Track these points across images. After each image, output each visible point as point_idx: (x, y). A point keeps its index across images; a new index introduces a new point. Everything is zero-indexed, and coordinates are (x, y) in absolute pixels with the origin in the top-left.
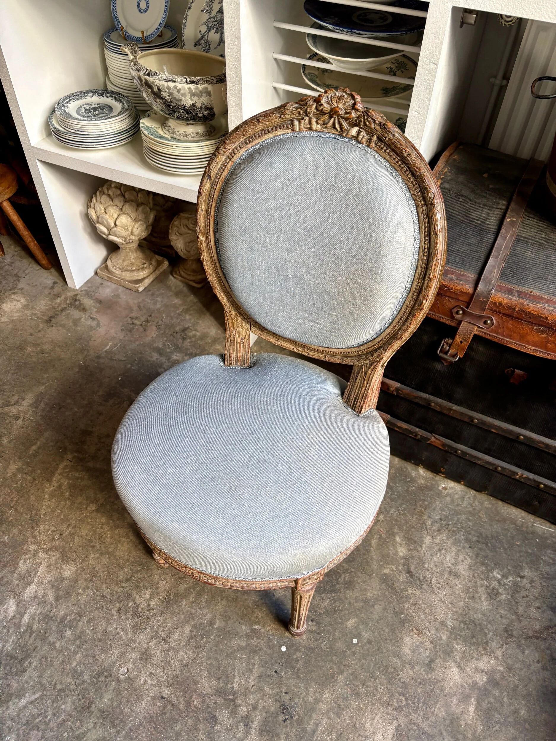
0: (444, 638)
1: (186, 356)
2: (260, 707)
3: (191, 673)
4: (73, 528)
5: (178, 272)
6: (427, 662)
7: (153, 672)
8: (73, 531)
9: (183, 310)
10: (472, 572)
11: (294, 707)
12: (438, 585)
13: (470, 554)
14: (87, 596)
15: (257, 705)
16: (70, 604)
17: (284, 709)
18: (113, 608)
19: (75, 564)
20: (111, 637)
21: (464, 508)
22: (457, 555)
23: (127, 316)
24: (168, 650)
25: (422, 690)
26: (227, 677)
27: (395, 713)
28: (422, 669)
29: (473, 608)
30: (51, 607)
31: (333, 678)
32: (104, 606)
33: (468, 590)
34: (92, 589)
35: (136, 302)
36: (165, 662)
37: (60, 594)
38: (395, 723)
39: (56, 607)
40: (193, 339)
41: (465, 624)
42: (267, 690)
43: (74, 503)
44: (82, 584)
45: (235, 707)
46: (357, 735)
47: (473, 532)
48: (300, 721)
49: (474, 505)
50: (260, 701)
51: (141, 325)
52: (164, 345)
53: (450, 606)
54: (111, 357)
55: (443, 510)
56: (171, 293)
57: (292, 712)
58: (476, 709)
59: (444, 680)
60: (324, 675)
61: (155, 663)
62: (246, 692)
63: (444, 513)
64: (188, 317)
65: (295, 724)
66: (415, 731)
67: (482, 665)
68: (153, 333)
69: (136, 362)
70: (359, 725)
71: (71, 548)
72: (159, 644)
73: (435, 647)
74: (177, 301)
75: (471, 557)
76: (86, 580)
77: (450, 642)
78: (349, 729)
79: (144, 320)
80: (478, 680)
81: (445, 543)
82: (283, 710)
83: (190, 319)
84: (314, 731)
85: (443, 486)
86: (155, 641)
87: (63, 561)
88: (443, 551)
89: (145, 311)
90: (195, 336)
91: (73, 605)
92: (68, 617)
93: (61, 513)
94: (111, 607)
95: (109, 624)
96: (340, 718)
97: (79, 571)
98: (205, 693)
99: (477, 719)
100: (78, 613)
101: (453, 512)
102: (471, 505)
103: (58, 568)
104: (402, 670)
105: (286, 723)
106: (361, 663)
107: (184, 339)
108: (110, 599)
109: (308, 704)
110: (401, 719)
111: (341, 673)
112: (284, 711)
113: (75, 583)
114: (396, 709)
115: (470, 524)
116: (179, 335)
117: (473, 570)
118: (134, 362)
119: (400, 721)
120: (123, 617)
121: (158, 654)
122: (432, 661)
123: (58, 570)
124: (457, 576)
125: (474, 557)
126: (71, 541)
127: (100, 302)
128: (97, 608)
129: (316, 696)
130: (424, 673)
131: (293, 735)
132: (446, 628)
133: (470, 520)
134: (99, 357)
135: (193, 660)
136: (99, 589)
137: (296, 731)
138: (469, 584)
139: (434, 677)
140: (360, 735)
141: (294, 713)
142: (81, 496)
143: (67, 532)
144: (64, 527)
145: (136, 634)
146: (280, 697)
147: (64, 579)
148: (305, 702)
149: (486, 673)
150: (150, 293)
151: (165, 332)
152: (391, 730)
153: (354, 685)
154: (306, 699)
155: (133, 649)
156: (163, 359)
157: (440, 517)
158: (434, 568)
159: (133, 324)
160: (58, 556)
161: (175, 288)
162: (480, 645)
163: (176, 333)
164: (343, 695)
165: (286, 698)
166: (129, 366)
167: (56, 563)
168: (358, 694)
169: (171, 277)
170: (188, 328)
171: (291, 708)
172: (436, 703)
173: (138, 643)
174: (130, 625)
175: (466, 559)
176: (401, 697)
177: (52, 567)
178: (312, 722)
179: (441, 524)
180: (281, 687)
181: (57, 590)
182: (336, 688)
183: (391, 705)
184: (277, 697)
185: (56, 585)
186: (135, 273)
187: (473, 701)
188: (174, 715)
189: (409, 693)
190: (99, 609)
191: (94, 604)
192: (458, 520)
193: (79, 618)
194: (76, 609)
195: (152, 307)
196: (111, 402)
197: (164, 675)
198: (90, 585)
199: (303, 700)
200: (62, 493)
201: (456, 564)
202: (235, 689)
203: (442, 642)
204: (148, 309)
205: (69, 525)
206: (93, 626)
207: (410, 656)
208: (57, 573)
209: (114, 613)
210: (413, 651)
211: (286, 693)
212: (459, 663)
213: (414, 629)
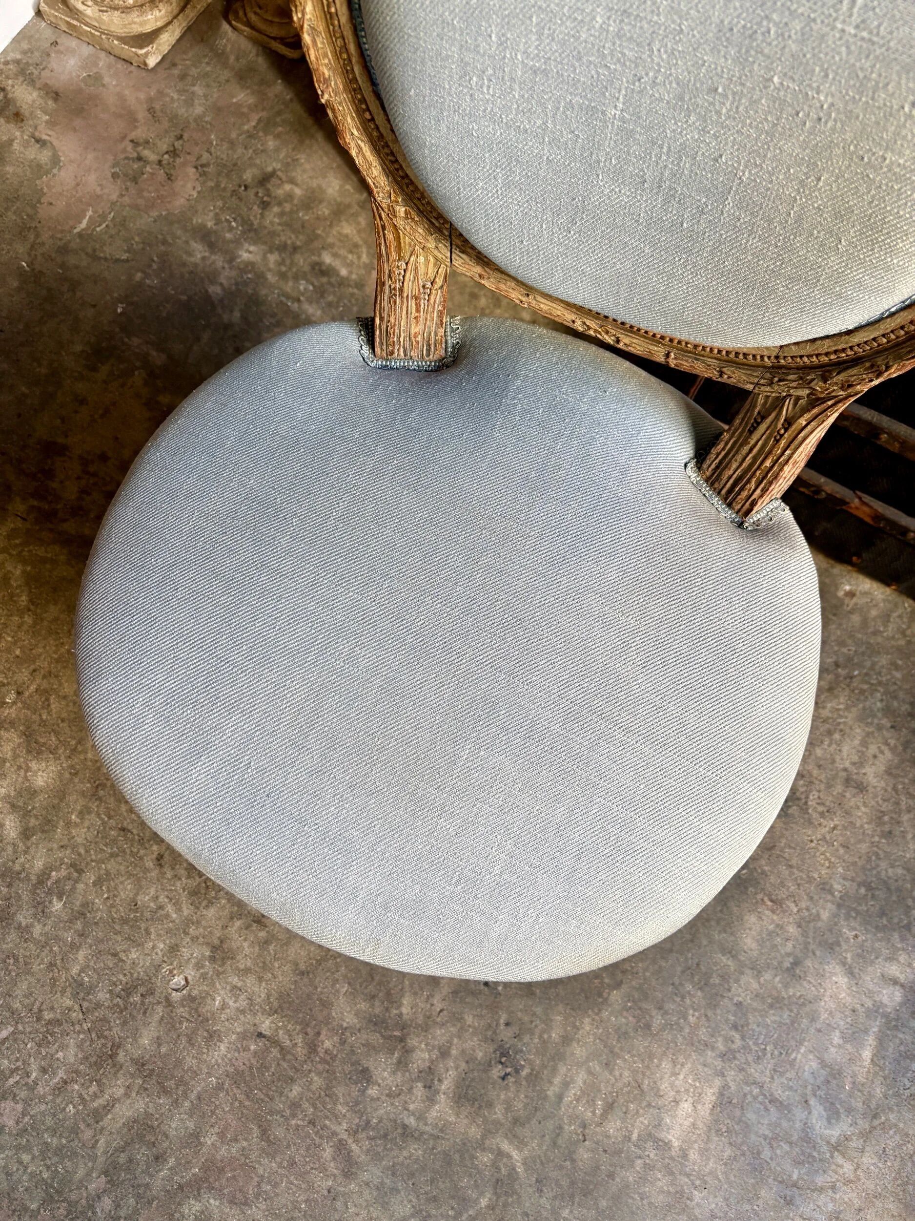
0: (825, 915)
1: (271, 252)
2: (454, 1052)
3: (316, 988)
4: (44, 677)
5: (241, 13)
6: (787, 964)
7: (239, 984)
8: (45, 685)
9: (260, 121)
10: (892, 781)
11: (522, 1051)
12: (821, 809)
13: (892, 742)
14: (89, 828)
15: (449, 1048)
16: (55, 846)
17: (503, 1055)
18: (146, 855)
19: (56, 759)
20: (148, 915)
21: (888, 639)
22: (864, 743)
23: (123, 138)
24: (267, 942)
25: (773, 1018)
26: (388, 994)
27: (719, 1063)
28: (778, 979)
29: (887, 855)
30: (15, 852)
31: (600, 995)
32: (128, 851)
33: (880, 818)
34: (98, 815)
35: (142, 96)
36: (261, 965)
37: (31, 825)
38: (718, 1082)
39: (26, 852)
40: (287, 207)
41: (869, 888)
42: (469, 1019)
43: (42, 620)
44: (77, 804)
45: (407, 1051)
46: (644, 1104)
47: (901, 694)
48: (534, 1078)
49: (908, 632)
50: (455, 1040)
51: (160, 162)
52: (218, 222)
53: (842, 851)
54: (94, 250)
55: (842, 644)
56: (226, 74)
57: (518, 1061)
58: (874, 1055)
59: (818, 998)
60: (582, 990)
61: (242, 967)
62: (427, 1025)
63: (845, 650)
64: (271, 144)
65: (524, 1083)
66: (755, 1098)
67: (894, 970)
68: (190, 185)
69: (155, 266)
70: (649, 1085)
71: (43, 723)
72: (247, 928)
73: (805, 934)
74: (242, 97)
75: (893, 750)
76: (83, 794)
77: (836, 924)
78: (628, 1093)
79: (165, 148)
80: (885, 1000)
81: (841, 717)
82: (501, 1057)
83: (277, 150)
84: (560, 1097)
85: (848, 588)
86: (238, 923)
87: (29, 752)
88: (837, 736)
89: (166, 124)
90: (290, 197)
91: (62, 847)
92: (54, 873)
93: (15, 643)
94: (142, 852)
95: (141, 887)
96: (611, 1072)
97: (67, 775)
98: (345, 1025)
99: (876, 1074)
100: (73, 865)
101: (863, 648)
102: (903, 633)
103: (20, 768)
104: (737, 981)
105: (506, 1082)
106: (656, 967)
107: (265, 205)
108: (138, 835)
109: (549, 1045)
110: (731, 1074)
111: (618, 985)
112: (503, 1060)
113: (61, 800)
114: (723, 1056)
115: (898, 675)
116: (251, 193)
117: (895, 777)
118: (150, 266)
119: (728, 1079)
120: (169, 875)
121: (247, 951)
122: (796, 963)
123: (22, 773)
124: (861, 788)
125: (900, 748)
126: (43, 708)
127: (56, 96)
128: (112, 855)
129: (565, 1030)
130: (780, 985)
131: (521, 1105)
132: (829, 897)
133: (897, 668)
134: (64, 250)
135: (317, 961)
136: (112, 813)
137: (526, 1097)
138: (885, 807)
139: (798, 994)
140: (649, 1105)
141: (523, 1063)
142: (56, 604)
143: (33, 688)
144: (23, 675)
145: (198, 908)
146: (495, 1032)
147: (35, 791)
148: (544, 1042)
149: (902, 986)
150: (176, 72)
151: (217, 185)
152: (710, 1096)
153: (640, 1009)
154: (546, 1036)
155: (194, 939)
156: (219, 260)
157: (834, 658)
158: (815, 772)
159: (140, 159)
160: (17, 741)
161: (237, 59)
162: (894, 930)
163: (246, 187)
164: (619, 1029)
165: (505, 1034)
166: (139, 276)
167: (15, 756)
168: (648, 1026)
169: (225, 26)
170: (273, 174)
171: (516, 1053)
172: (801, 1043)
173: (205, 928)
174: (184, 890)
175: (882, 752)
176: (733, 1033)
177: (8, 764)
178: (557, 1080)
179: (837, 676)
180: (497, 1013)
181: (24, 816)
182: (605, 1014)
183: (713, 1049)
184: (489, 1033)
185: (21, 804)
186: (134, 16)
187: (871, 1040)
188: (285, 1069)
189: (748, 1025)
190: (117, 855)
191: (106, 845)
192: (872, 668)
193: (75, 875)
194: (67, 856)
195: (182, 111)
196: (104, 370)
197: (260, 991)
198: (94, 806)
199: (540, 1037)
200: (12, 596)
201: (860, 764)
202: (405, 1017)
203: (820, 924)
204: (174, 118)
205: (34, 671)
206: (108, 891)
207: (755, 953)
208: (20, 780)
209: (150, 864)
210: (761, 943)
211: (507, 1024)
212: (850, 967)
213: (766, 899)
